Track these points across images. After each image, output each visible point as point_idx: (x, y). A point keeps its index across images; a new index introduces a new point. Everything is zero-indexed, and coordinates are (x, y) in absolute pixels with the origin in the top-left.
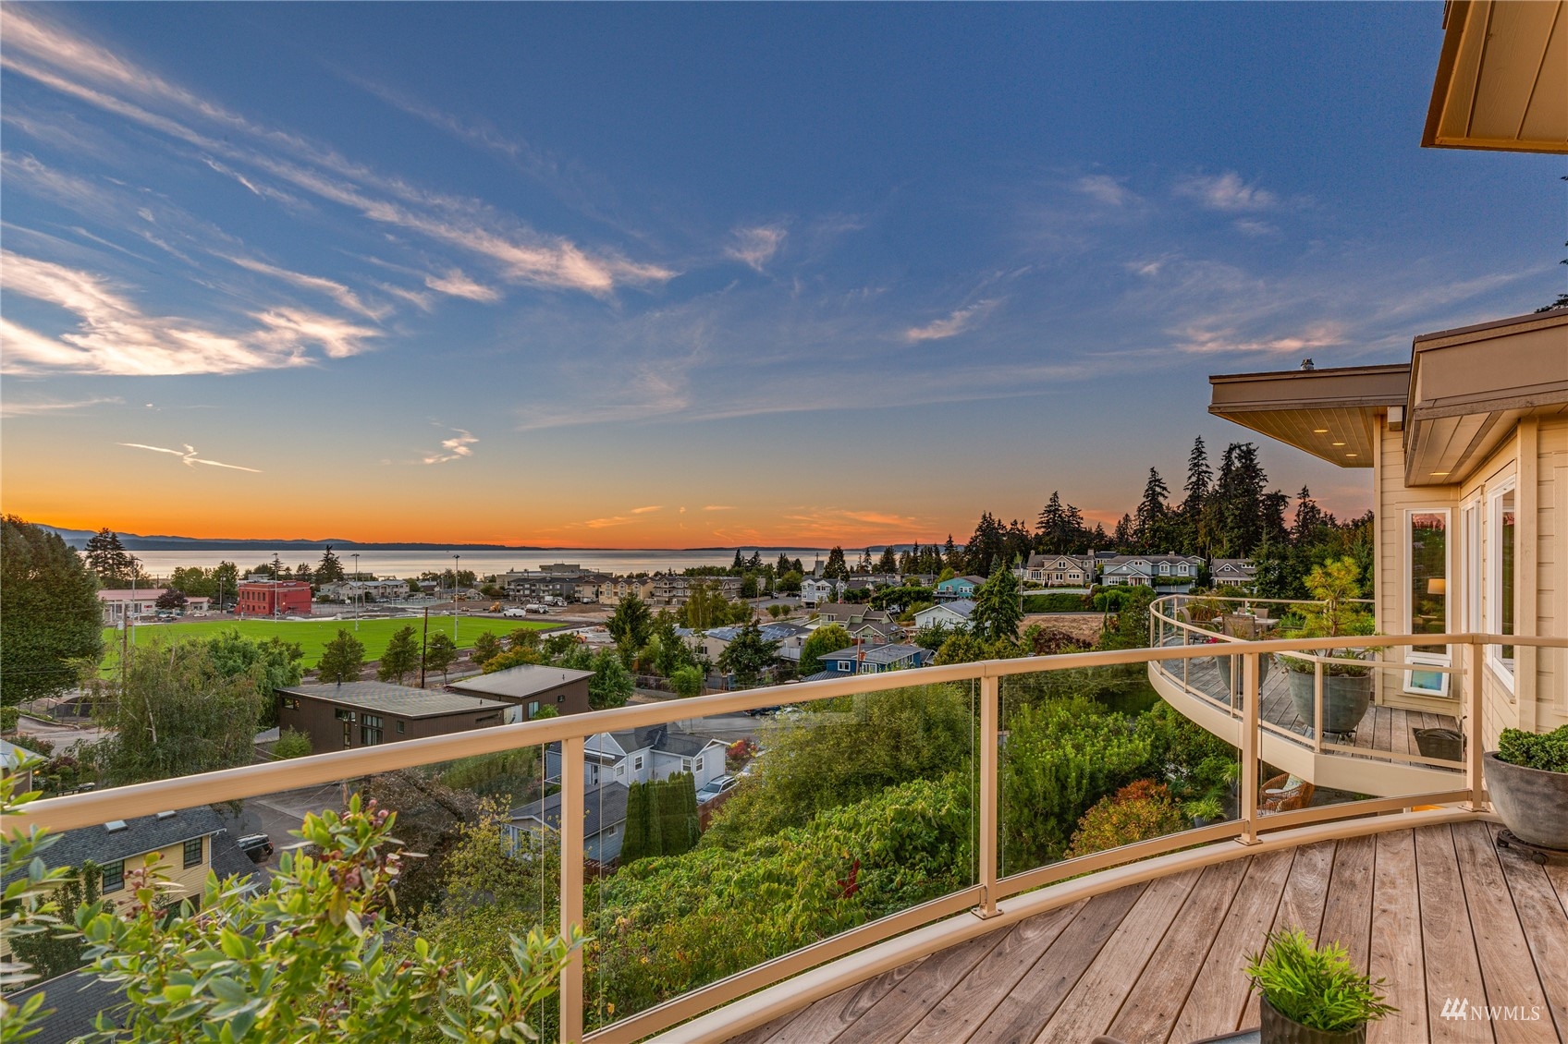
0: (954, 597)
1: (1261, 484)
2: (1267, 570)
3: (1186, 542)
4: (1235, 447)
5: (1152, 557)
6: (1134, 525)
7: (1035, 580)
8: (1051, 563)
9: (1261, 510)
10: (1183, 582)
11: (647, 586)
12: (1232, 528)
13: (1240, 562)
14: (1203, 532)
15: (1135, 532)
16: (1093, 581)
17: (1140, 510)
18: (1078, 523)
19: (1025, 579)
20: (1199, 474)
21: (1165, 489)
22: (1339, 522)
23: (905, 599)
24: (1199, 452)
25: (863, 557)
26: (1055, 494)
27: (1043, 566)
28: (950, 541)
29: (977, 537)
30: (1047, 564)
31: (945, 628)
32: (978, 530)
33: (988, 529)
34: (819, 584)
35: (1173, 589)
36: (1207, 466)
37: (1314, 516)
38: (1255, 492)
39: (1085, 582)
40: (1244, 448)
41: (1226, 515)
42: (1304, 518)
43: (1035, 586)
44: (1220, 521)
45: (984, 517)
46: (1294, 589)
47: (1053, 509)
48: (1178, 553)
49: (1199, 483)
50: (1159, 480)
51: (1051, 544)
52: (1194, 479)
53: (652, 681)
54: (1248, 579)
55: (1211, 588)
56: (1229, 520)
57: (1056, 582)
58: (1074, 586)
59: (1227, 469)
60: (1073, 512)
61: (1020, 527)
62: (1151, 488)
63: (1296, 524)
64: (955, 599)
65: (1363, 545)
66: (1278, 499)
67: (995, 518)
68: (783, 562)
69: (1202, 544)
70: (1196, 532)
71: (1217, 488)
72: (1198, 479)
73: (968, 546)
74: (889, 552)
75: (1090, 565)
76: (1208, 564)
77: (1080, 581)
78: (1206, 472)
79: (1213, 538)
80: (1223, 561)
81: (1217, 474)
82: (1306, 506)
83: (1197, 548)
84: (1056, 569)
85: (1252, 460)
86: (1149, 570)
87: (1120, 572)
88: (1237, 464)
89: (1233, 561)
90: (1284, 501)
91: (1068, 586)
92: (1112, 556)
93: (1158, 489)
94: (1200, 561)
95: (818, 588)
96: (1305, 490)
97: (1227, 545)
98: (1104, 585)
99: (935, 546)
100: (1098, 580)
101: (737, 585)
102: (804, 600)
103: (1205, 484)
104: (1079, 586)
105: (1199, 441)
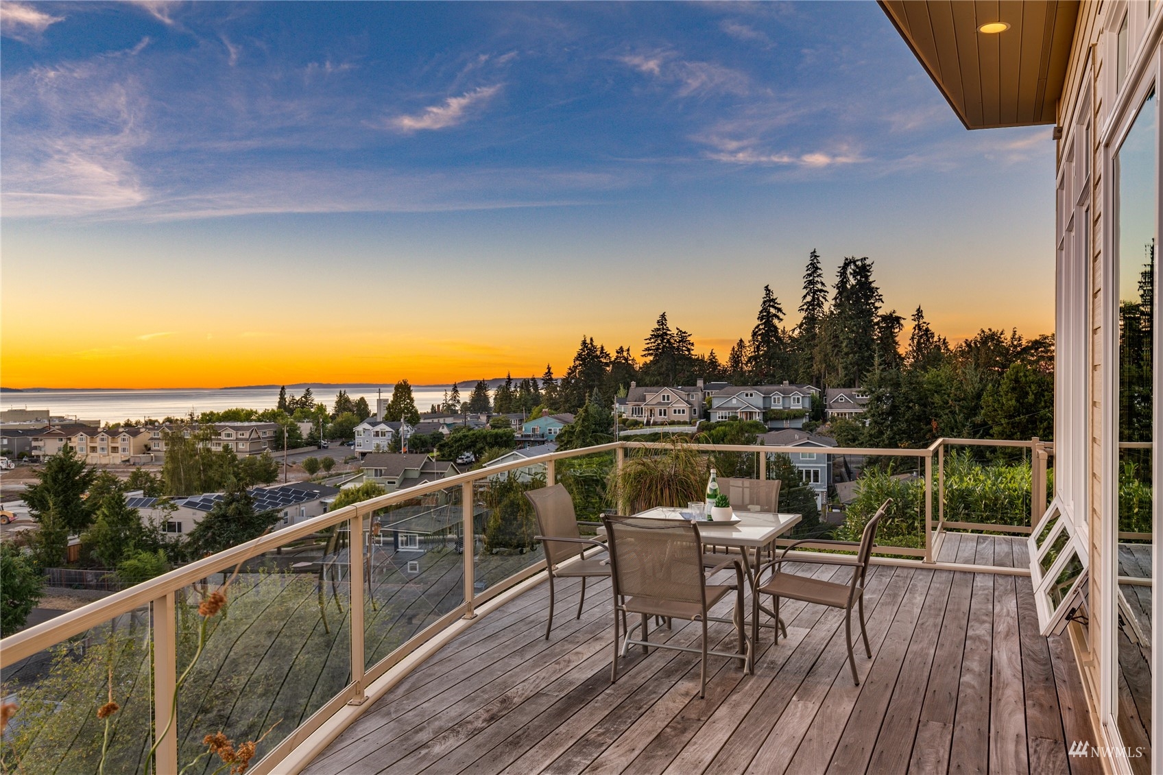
0: (539, 441)
1: (877, 304)
2: (879, 399)
3: (801, 370)
4: (850, 262)
5: (764, 388)
6: (749, 352)
7: (635, 417)
8: (653, 397)
9: (877, 333)
10: (796, 416)
11: (140, 437)
12: (847, 354)
13: (854, 391)
14: (818, 358)
15: (749, 360)
16: (700, 418)
17: (754, 334)
18: (689, 350)
19: (624, 416)
20: (814, 293)
21: (779, 310)
22: (951, 347)
23: (479, 445)
24: (814, 268)
25: (450, 393)
26: (663, 316)
27: (645, 400)
28: (549, 373)
29: (575, 367)
30: (649, 397)
31: (520, 480)
32: (577, 359)
33: (589, 356)
34: (378, 428)
35: (786, 424)
36: (823, 284)
37: (928, 340)
38: (870, 313)
39: (691, 418)
40: (859, 263)
41: (841, 338)
42: (919, 342)
43: (636, 424)
44: (835, 346)
45: (584, 343)
46: (907, 421)
47: (661, 333)
48: (791, 383)
49: (813, 304)
50: (773, 300)
51: (660, 374)
52: (809, 298)
53: (89, 577)
54: (860, 411)
55: (825, 421)
56: (844, 344)
57: (660, 419)
58: (679, 423)
59: (842, 286)
60: (683, 336)
61: (625, 354)
62: (764, 310)
63: (911, 349)
64: (543, 442)
65: (976, 369)
66: (893, 321)
67: (598, 344)
68: (343, 403)
69: (817, 372)
70: (811, 359)
71: (833, 308)
72: (813, 299)
73: (567, 378)
74: (481, 387)
75: (697, 397)
76: (823, 394)
77: (685, 417)
78: (821, 291)
79: (828, 366)
80: (837, 390)
81: (833, 293)
82: (920, 329)
83: (812, 376)
84: (659, 403)
85: (867, 277)
86: (760, 403)
87: (729, 405)
88: (853, 281)
89: (847, 390)
90: (898, 323)
91: (672, 423)
92: (721, 387)
93: (772, 310)
94: (814, 391)
95: (377, 434)
96: (919, 311)
97: (842, 372)
98: (713, 421)
99: (533, 379)
100: (706, 415)
101: (269, 433)
102: (359, 449)
103: (820, 305)
104: (685, 423)
105: (814, 255)
